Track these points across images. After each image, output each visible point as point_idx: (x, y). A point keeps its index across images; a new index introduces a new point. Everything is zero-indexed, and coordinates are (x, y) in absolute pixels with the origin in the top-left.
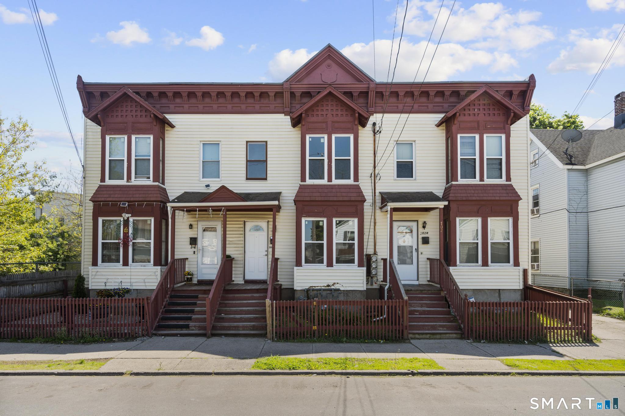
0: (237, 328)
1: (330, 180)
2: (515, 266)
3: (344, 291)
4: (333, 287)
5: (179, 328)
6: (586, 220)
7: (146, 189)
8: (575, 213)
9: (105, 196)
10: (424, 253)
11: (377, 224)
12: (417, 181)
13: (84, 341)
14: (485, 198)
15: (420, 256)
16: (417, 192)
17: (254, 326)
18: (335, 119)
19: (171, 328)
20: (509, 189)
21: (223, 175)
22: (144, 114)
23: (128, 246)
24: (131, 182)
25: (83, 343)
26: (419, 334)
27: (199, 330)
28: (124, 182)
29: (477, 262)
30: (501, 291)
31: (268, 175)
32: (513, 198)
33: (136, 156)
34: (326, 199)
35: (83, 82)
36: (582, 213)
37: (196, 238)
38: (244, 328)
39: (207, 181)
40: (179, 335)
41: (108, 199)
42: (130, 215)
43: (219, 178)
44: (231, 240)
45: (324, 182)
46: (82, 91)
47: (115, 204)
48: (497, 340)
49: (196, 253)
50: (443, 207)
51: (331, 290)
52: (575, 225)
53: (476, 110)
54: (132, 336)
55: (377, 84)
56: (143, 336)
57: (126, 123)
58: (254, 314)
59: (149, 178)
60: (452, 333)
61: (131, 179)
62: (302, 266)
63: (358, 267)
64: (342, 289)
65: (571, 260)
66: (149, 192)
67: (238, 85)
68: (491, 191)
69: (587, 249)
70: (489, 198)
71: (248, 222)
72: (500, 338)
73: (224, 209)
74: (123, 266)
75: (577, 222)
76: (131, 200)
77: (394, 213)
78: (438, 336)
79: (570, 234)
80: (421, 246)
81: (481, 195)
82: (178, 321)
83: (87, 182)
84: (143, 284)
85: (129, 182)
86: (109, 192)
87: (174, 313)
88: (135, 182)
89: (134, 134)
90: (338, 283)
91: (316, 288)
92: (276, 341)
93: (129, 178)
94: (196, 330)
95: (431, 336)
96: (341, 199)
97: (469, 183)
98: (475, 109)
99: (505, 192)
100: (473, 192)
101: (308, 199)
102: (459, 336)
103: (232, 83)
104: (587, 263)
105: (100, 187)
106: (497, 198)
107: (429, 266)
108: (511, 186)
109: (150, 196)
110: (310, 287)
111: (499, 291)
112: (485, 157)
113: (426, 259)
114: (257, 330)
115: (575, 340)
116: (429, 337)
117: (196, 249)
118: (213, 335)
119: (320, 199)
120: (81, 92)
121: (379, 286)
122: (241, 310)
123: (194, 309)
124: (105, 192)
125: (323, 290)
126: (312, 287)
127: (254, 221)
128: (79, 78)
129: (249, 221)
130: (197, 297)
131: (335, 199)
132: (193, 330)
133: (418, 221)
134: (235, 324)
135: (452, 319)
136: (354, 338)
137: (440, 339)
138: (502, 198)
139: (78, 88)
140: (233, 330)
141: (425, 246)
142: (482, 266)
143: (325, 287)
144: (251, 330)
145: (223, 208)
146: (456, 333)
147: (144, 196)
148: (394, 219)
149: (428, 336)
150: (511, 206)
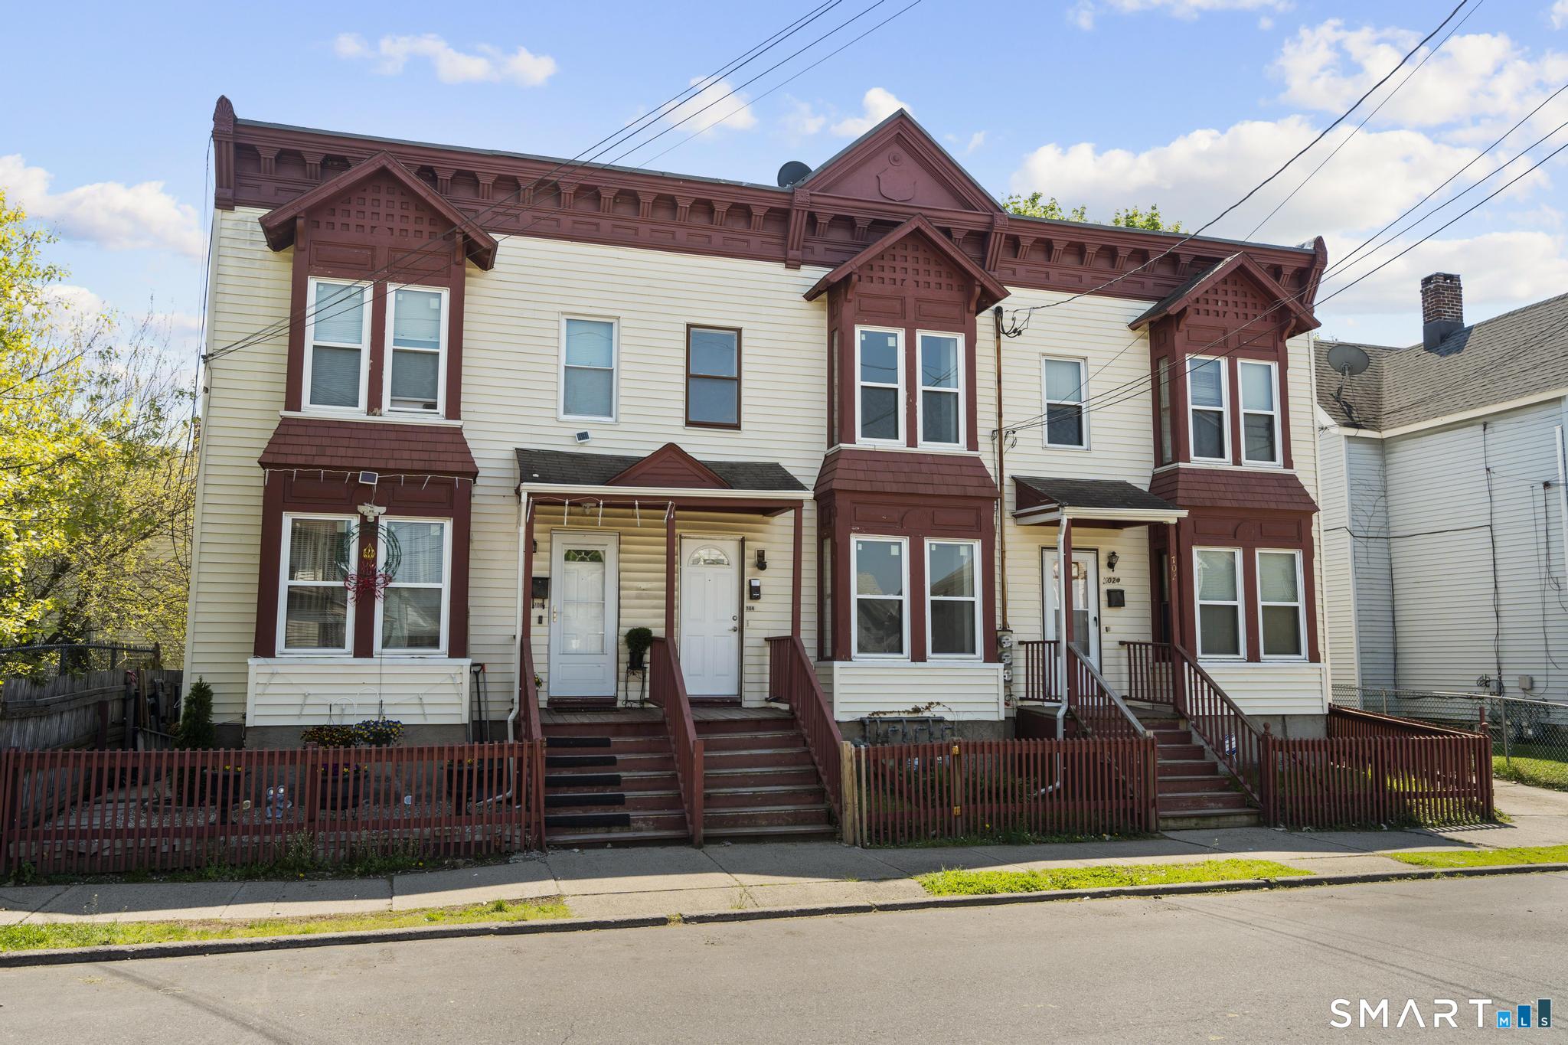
0: (752, 820)
1: (912, 441)
2: (1311, 661)
3: (953, 722)
4: (926, 714)
5: (602, 826)
6: (1386, 556)
7: (427, 437)
8: (1366, 540)
9: (307, 450)
10: (1112, 628)
11: (1007, 554)
12: (1094, 454)
13: (362, 870)
14: (1248, 505)
15: (1104, 635)
16: (1094, 481)
17: (796, 814)
18: (923, 292)
19: (580, 826)
20: (1290, 485)
21: (622, 410)
22: (426, 228)
23: (373, 597)
24: (381, 415)
25: (363, 875)
26: (1174, 818)
27: (656, 829)
28: (360, 412)
29: (1237, 652)
30: (1287, 719)
31: (744, 418)
32: (1302, 507)
33: (396, 342)
34: (909, 489)
35: (236, 119)
36: (1378, 540)
37: (547, 579)
38: (771, 819)
39: (581, 422)
40: (609, 845)
41: (318, 461)
42: (383, 509)
43: (610, 415)
44: (643, 587)
45: (898, 445)
46: (227, 142)
47: (336, 473)
48: (1331, 826)
49: (545, 620)
50: (1175, 521)
51: (926, 721)
52: (1366, 566)
53: (1220, 303)
54: (498, 849)
55: (1009, 219)
56: (527, 848)
57: (373, 248)
58: (777, 785)
59: (434, 406)
60: (1240, 814)
61: (380, 407)
62: (851, 660)
63: (985, 662)
64: (949, 717)
65: (1363, 651)
66: (440, 447)
67: (679, 180)
68: (1259, 490)
69: (1391, 624)
70: (1257, 505)
71: (690, 538)
72: (1336, 822)
73: (672, 505)
74: (356, 656)
75: (1370, 560)
76: (389, 467)
77: (1073, 530)
78: (1213, 822)
79: (1359, 588)
80: (1106, 611)
81: (1241, 497)
82: (589, 807)
83: (214, 402)
84: (417, 710)
85: (375, 415)
86: (317, 441)
87: (565, 788)
88: (391, 414)
89: (394, 281)
90: (938, 703)
91: (888, 716)
92: (869, 847)
93: (375, 403)
94: (648, 830)
95: (1200, 822)
96: (944, 491)
97: (1213, 467)
98: (1217, 301)
99: (1284, 491)
100: (1223, 488)
101: (866, 487)
102: (1254, 819)
103: (663, 173)
104: (1392, 656)
105: (285, 422)
106: (1273, 506)
107: (1125, 661)
108: (1293, 478)
109: (443, 457)
110: (873, 714)
111: (1284, 719)
112: (1242, 411)
113: (1117, 643)
114: (803, 823)
115: (1468, 819)
116: (1196, 825)
117: (546, 609)
118: (710, 840)
119: (894, 488)
120: (224, 144)
121: (1015, 711)
122: (745, 776)
123: (619, 776)
124: (302, 440)
125: (907, 721)
126: (877, 713)
127: (704, 536)
128: (224, 105)
129: (692, 536)
130: (606, 743)
131: (930, 490)
132: (640, 830)
133: (1097, 550)
134: (749, 810)
135: (1227, 783)
136: (1044, 831)
137: (1217, 828)
138: (1281, 507)
139: (217, 135)
140: (744, 826)
141: (1114, 611)
142: (1248, 661)
143: (909, 712)
144: (788, 824)
145: (670, 503)
146: (1247, 814)
147: (425, 456)
148: (1074, 545)
149: (1194, 821)
150: (1299, 524)
